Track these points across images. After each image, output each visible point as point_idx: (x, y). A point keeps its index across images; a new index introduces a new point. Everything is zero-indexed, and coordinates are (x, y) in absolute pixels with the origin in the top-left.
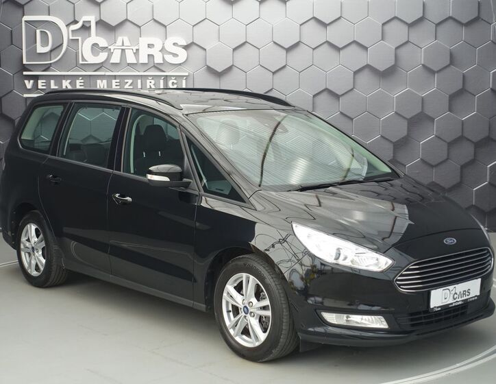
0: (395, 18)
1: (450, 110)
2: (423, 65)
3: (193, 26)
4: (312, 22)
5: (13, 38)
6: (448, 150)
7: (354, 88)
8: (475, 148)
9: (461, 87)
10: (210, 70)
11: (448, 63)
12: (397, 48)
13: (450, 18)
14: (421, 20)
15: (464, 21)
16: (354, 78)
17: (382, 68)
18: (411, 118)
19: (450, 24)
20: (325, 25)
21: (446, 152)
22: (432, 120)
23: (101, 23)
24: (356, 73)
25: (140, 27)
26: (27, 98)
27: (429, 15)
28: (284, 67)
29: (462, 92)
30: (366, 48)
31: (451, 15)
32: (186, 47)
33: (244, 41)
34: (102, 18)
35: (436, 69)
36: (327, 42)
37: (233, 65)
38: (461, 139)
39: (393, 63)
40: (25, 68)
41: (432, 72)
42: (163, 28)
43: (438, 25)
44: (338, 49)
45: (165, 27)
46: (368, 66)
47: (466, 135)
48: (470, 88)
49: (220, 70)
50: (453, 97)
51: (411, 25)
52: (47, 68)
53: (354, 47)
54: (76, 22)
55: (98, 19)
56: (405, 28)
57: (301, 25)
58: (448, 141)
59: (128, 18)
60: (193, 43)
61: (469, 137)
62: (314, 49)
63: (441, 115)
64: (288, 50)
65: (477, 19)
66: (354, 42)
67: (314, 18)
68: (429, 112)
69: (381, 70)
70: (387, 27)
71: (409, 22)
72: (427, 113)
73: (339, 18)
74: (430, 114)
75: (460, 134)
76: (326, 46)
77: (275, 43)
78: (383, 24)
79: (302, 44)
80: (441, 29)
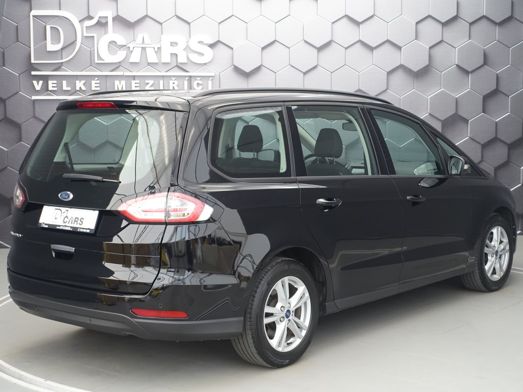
0: (429, 16)
1: (484, 111)
2: (457, 65)
3: (219, 23)
4: (345, 20)
5: (19, 35)
6: (482, 152)
7: (387, 89)
8: (509, 149)
9: (494, 87)
10: (237, 70)
11: (482, 63)
12: (431, 48)
13: (484, 17)
14: (455, 19)
15: (498, 21)
16: (387, 79)
17: (415, 68)
18: (445, 120)
19: (484, 23)
20: (358, 24)
21: (480, 154)
22: (466, 121)
23: (118, 19)
24: (390, 73)
25: (161, 24)
26: (34, 101)
27: (463, 14)
28: (315, 67)
29: (495, 92)
30: (400, 48)
31: (484, 14)
32: (212, 46)
33: (274, 39)
34: (120, 14)
35: (470, 70)
36: (360, 41)
37: (261, 65)
38: (494, 140)
39: (427, 63)
40: (32, 67)
41: (467, 72)
42: (187, 26)
43: (471, 24)
44: (371, 49)
45: (189, 24)
46: (401, 67)
47: (499, 136)
48: (503, 88)
49: (248, 71)
50: (487, 98)
51: (445, 24)
52: (58, 67)
53: (387, 46)
54: (90, 18)
55: (115, 15)
56: (439, 27)
57: (333, 23)
58: (482, 143)
59: (148, 14)
60: (219, 42)
61: (503, 139)
62: (346, 48)
63: (475, 116)
64: (320, 49)
65: (510, 19)
66: (388, 41)
67: (346, 16)
68: (462, 113)
69: (415, 70)
70: (420, 26)
71: (443, 21)
72: (461, 114)
73: (372, 17)
74: (464, 116)
75: (494, 136)
76: (358, 45)
77: (305, 41)
78: (417, 23)
79: (334, 44)
80: (475, 28)
